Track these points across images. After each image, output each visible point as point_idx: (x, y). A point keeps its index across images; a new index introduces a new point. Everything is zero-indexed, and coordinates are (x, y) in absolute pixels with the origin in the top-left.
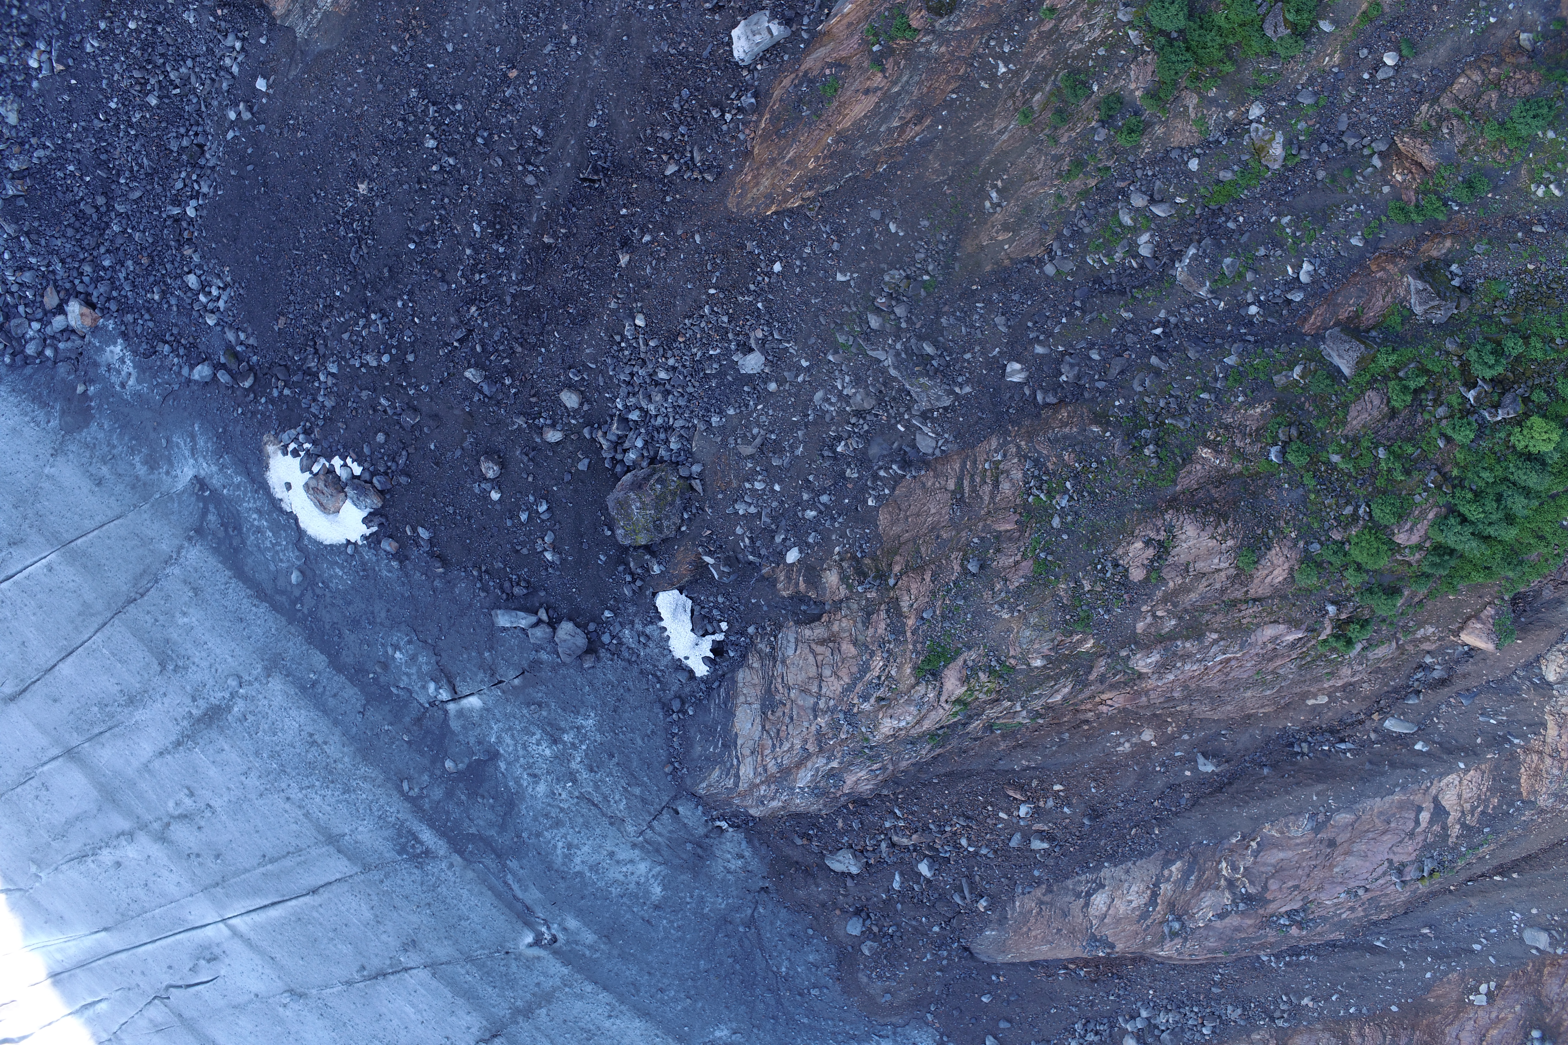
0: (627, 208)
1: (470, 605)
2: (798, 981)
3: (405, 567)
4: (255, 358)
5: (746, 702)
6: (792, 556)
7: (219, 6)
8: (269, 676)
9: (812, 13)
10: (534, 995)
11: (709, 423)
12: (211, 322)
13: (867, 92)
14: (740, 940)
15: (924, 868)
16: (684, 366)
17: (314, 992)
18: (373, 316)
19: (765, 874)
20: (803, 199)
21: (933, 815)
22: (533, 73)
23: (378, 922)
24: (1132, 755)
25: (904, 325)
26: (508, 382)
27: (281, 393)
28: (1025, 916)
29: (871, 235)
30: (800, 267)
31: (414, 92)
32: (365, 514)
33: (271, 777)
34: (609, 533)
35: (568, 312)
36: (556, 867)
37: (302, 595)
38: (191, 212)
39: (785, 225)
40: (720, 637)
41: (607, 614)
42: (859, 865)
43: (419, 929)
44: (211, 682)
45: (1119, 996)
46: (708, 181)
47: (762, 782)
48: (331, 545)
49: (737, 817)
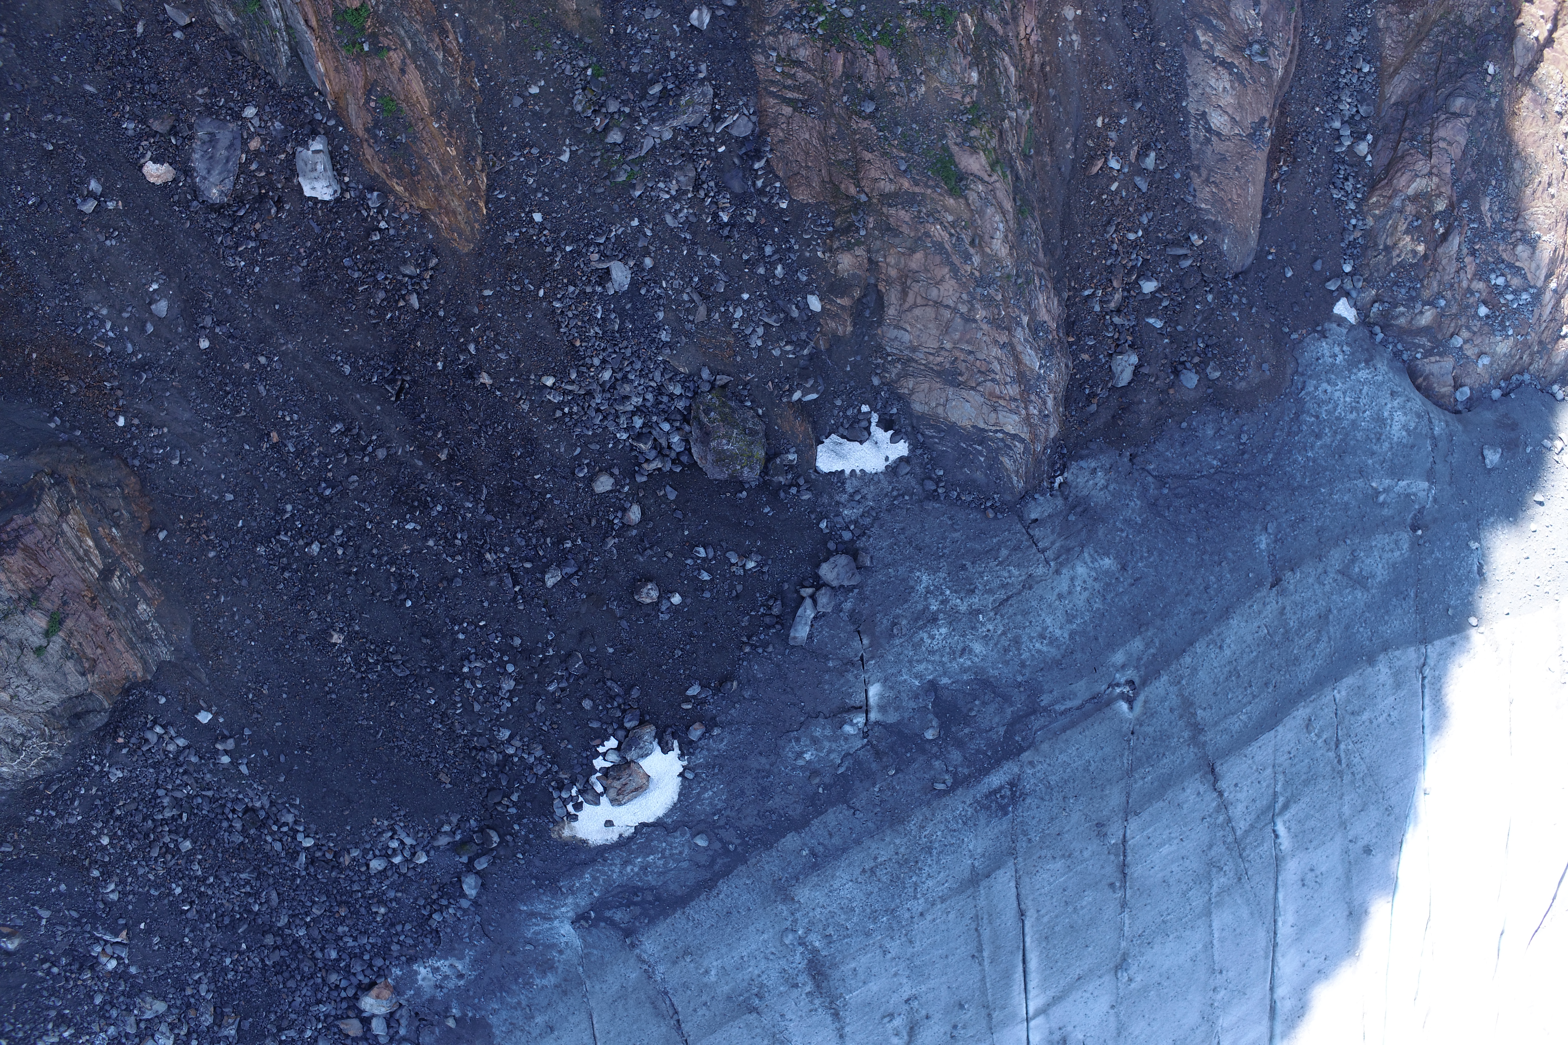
0: (438, 360)
1: (778, 666)
2: (1230, 452)
3: (722, 723)
4: (472, 822)
5: (944, 406)
6: (815, 304)
7: (115, 738)
8: (793, 899)
9: (314, 108)
10: (1181, 717)
11: (666, 344)
12: (422, 859)
13: (403, 71)
14: (1176, 496)
15: (1149, 287)
16: (604, 350)
17: (1123, 944)
18: (466, 670)
19: (1118, 452)
20: (482, 171)
21: (1098, 257)
22: (280, 413)
23: (1069, 856)
24: (1085, 37)
25: (627, 110)
26: (568, 545)
27: (515, 804)
28: (1217, 201)
29: (535, 113)
30: (545, 194)
31: (261, 550)
32: (659, 749)
33: (895, 926)
34: (745, 493)
35: (519, 457)
36: (1059, 657)
37: (721, 840)
38: (308, 843)
39: (500, 196)
40: (875, 418)
41: (823, 525)
42: (1130, 352)
43: (1086, 815)
44: (783, 962)
45: (1314, 143)
46: (437, 265)
47: (1026, 408)
48: (680, 794)
49: (1055, 463)
